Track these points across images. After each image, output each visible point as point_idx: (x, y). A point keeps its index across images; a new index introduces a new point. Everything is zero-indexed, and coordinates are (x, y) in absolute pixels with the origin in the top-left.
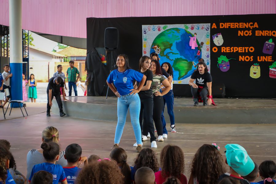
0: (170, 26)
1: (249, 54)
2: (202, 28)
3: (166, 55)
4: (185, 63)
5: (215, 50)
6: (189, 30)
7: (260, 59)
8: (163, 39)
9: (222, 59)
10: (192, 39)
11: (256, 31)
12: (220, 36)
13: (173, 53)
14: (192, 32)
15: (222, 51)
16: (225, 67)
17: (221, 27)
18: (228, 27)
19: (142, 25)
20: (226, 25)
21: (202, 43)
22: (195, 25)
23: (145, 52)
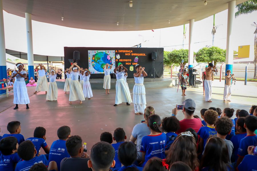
0: (99, 51)
1: (129, 62)
3: (98, 62)
5: (117, 60)
6: (107, 53)
7: (133, 64)
8: (97, 56)
10: (108, 56)
11: (132, 54)
12: (119, 55)
13: (101, 62)
14: (108, 53)
15: (120, 61)
17: (119, 52)
19: (88, 51)
20: (121, 51)
22: (109, 51)
23: (90, 61)
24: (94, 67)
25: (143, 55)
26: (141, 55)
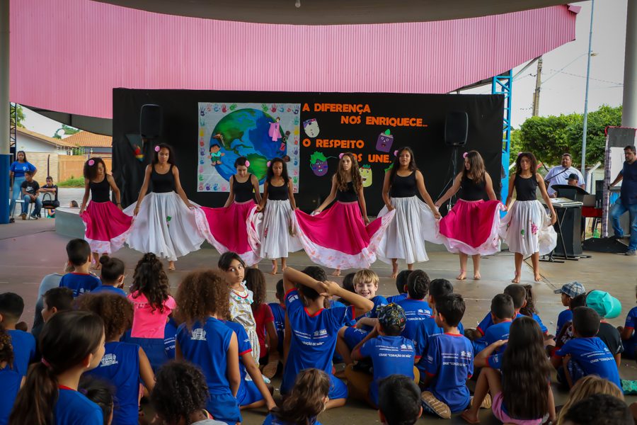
0: (240, 106)
2: (289, 110)
3: (234, 149)
4: (263, 162)
5: (307, 144)
6: (269, 113)
7: (372, 159)
8: (230, 124)
9: (317, 158)
10: (273, 125)
11: (367, 118)
12: (315, 123)
13: (244, 146)
14: (274, 115)
15: (317, 146)
16: (320, 168)
17: (316, 110)
18: (326, 110)
19: (199, 103)
20: (323, 107)
21: (288, 133)
22: (279, 106)
23: (202, 144)
24: (217, 166)
25: (413, 122)
26: (405, 122)
